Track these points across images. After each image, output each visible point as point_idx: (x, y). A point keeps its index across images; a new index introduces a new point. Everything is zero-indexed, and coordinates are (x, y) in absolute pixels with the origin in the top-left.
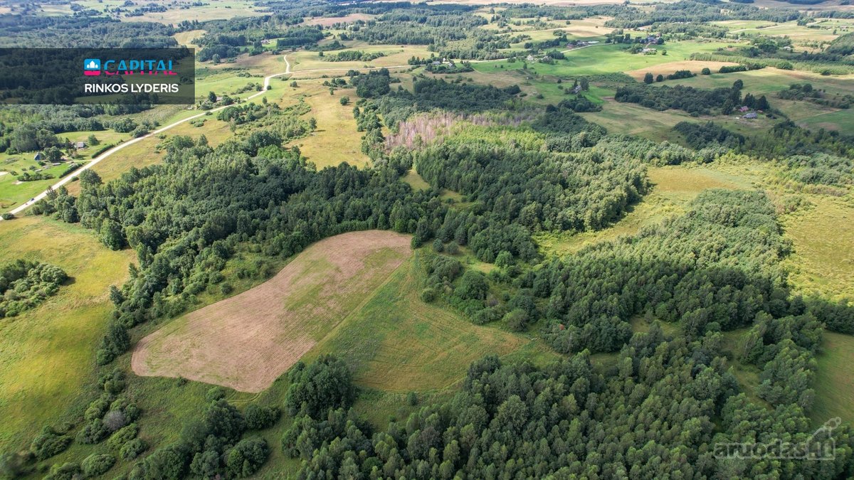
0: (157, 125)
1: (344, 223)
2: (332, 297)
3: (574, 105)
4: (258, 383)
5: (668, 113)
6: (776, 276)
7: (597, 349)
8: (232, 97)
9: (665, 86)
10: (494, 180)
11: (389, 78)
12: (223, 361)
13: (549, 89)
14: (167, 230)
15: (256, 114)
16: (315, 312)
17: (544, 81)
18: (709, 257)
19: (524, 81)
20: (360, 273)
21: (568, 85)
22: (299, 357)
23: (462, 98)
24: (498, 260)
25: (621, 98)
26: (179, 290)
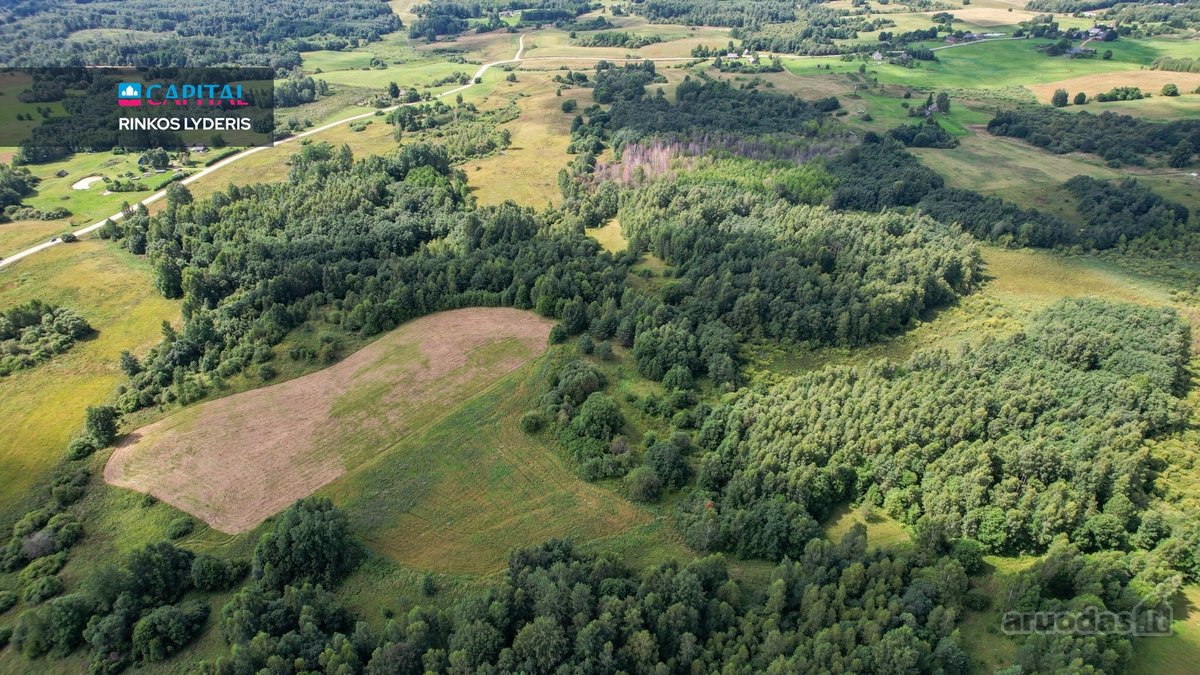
0: (309, 125)
1: (468, 293)
2: (397, 405)
3: (914, 136)
4: (242, 520)
5: (1069, 158)
6: (1121, 471)
7: (754, 552)
8: (420, 92)
9: (1084, 113)
10: (717, 248)
11: (655, 75)
12: (215, 479)
13: (887, 107)
14: (238, 278)
15: (438, 117)
16: (365, 424)
17: (883, 93)
18: (1014, 420)
19: (852, 92)
20: (454, 373)
21: (916, 103)
22: (312, 491)
23: (739, 113)
24: (667, 377)
25: (997, 129)
26: (211, 366)
